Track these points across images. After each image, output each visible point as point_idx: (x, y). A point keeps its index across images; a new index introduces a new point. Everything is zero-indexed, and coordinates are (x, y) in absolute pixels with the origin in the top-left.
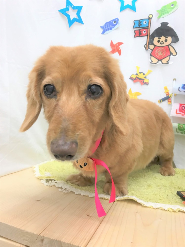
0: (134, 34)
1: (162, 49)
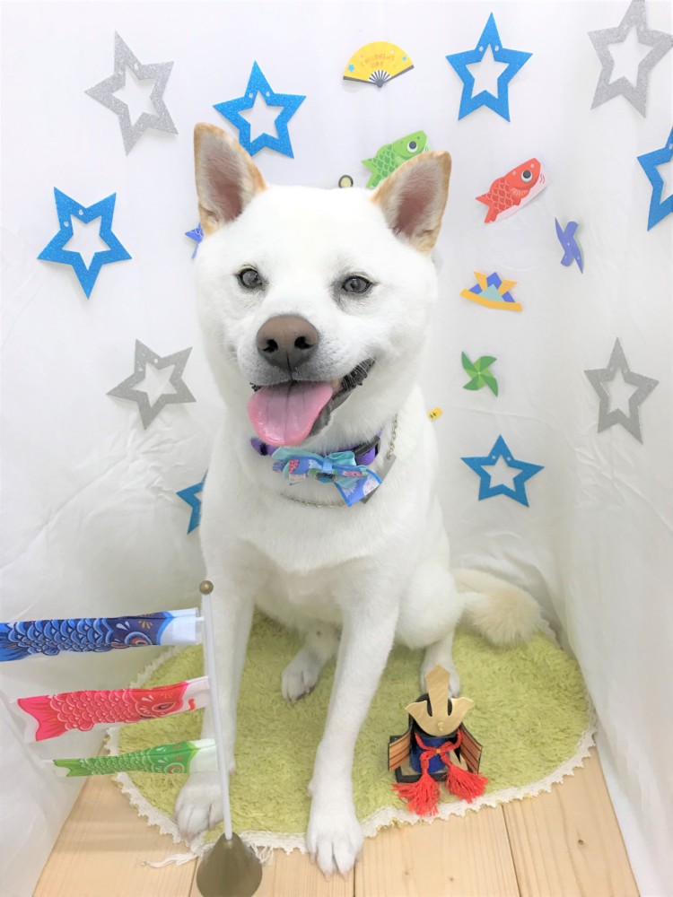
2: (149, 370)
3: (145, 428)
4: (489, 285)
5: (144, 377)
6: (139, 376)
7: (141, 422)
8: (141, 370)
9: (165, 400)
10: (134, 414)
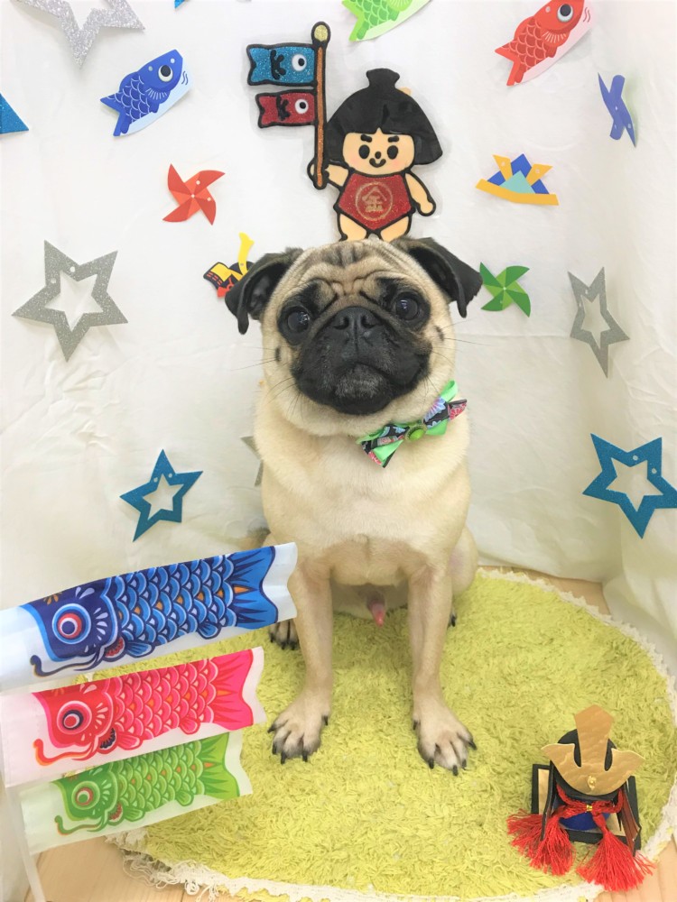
0: (256, 113)
1: (379, 187)
2: (65, 282)
3: (67, 360)
4: (514, 172)
5: (59, 291)
6: (52, 291)
7: (60, 353)
8: (53, 282)
9: (88, 321)
10: (51, 341)
